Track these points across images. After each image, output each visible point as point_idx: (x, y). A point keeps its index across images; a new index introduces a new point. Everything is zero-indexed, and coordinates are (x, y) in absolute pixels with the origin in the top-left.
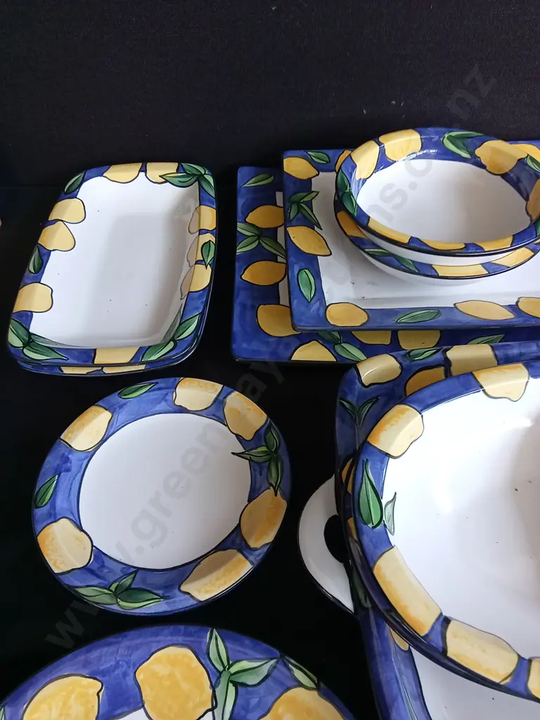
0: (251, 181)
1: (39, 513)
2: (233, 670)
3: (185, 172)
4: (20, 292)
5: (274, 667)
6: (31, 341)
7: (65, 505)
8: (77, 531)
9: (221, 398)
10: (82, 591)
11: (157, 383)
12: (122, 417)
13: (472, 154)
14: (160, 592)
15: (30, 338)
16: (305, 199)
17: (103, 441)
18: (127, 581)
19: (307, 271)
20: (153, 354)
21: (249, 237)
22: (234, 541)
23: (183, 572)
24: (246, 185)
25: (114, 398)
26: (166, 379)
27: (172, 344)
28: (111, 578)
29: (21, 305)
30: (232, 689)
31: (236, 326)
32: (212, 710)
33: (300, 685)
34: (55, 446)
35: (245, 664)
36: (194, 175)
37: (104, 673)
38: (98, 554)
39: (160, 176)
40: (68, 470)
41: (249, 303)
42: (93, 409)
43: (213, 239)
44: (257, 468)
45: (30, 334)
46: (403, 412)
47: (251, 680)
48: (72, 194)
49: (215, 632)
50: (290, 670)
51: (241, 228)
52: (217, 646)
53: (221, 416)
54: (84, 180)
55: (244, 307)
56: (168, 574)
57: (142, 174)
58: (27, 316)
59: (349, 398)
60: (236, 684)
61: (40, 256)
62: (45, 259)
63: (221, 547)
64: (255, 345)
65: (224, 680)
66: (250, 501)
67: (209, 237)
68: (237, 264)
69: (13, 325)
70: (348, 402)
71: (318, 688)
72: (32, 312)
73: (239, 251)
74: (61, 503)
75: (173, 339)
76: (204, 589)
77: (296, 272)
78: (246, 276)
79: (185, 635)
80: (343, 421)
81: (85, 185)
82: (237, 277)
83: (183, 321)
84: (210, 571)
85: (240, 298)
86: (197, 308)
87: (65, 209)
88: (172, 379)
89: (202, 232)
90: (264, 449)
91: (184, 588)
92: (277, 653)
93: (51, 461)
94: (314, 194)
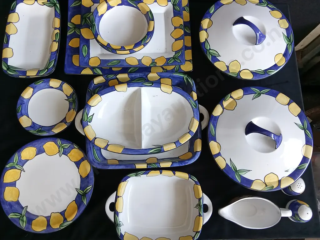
0: (73, 4)
1: (18, 114)
2: (62, 146)
3: (50, 2)
4: (3, 50)
5: (71, 145)
6: (9, 68)
7: (25, 112)
8: (28, 118)
9: (61, 85)
10: (30, 131)
11: (44, 80)
12: (36, 90)
13: (137, 6)
14: (47, 131)
15: (8, 67)
16: (88, 16)
17: (32, 96)
18: (40, 129)
19: (85, 46)
20: (42, 73)
21: (72, 28)
22: (64, 121)
23: (53, 127)
24: (71, 6)
25: (33, 84)
26: (47, 79)
27: (47, 70)
28: (36, 128)
29: (4, 56)
30: (62, 149)
31: (66, 63)
32: (59, 152)
33: (75, 148)
34: (20, 98)
35: (65, 145)
36: (53, 3)
37: (36, 146)
38: (33, 123)
39: (42, 3)
40: (24, 104)
41: (70, 54)
42: (28, 87)
43: (59, 32)
44: (70, 104)
45: (8, 66)
46: (96, 96)
47: (66, 147)
48: (13, 11)
49: (59, 139)
50: (74, 146)
51: (69, 25)
52: (59, 141)
53: (62, 89)
54: (17, 4)
55: (69, 56)
56: (49, 127)
57: (36, 2)
58: (6, 60)
59: (90, 89)
60: (63, 148)
61: (7, 38)
62: (8, 38)
63: (61, 122)
64: (71, 69)
65: (61, 147)
66: (68, 112)
67: (57, 31)
68: (67, 39)
69: (3, 63)
70: (90, 90)
71: (79, 149)
72: (8, 58)
73: (68, 34)
74: (23, 112)
75: (47, 68)
76: (56, 131)
77: (82, 47)
78: (70, 44)
79: (53, 139)
80: (88, 94)
81: (17, 6)
82: (67, 44)
83: (50, 63)
84: (58, 127)
85: (68, 52)
86: (54, 58)
87: (12, 17)
88: (48, 79)
89: (56, 29)
90: (72, 99)
91: (52, 131)
92: (71, 143)
93: (19, 102)
94: (92, 13)
